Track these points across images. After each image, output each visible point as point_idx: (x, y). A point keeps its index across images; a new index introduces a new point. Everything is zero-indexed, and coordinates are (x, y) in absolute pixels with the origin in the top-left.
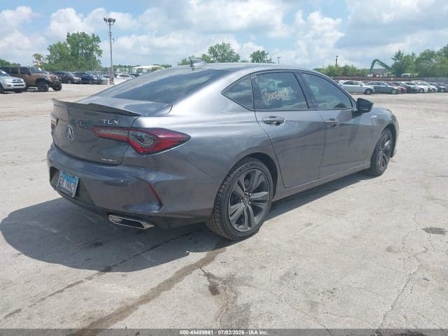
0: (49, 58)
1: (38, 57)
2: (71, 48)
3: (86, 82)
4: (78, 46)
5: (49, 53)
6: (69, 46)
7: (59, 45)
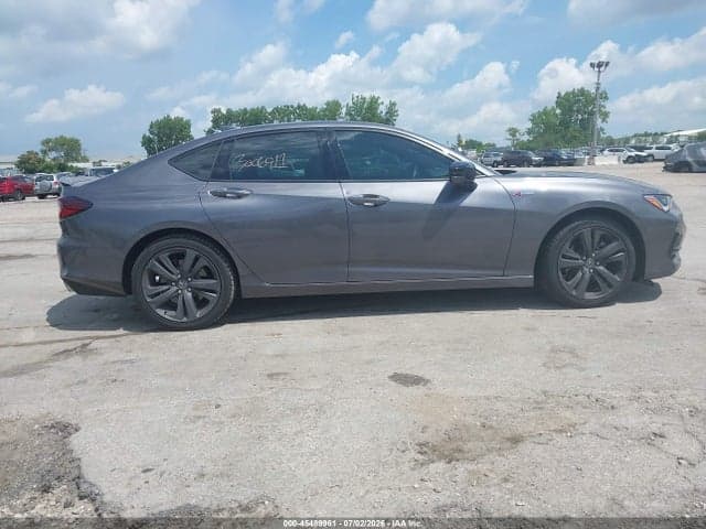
0: (529, 132)
1: (513, 132)
2: (562, 114)
3: (549, 162)
4: (571, 110)
5: (530, 125)
6: (558, 111)
7: (545, 112)
